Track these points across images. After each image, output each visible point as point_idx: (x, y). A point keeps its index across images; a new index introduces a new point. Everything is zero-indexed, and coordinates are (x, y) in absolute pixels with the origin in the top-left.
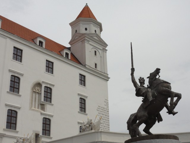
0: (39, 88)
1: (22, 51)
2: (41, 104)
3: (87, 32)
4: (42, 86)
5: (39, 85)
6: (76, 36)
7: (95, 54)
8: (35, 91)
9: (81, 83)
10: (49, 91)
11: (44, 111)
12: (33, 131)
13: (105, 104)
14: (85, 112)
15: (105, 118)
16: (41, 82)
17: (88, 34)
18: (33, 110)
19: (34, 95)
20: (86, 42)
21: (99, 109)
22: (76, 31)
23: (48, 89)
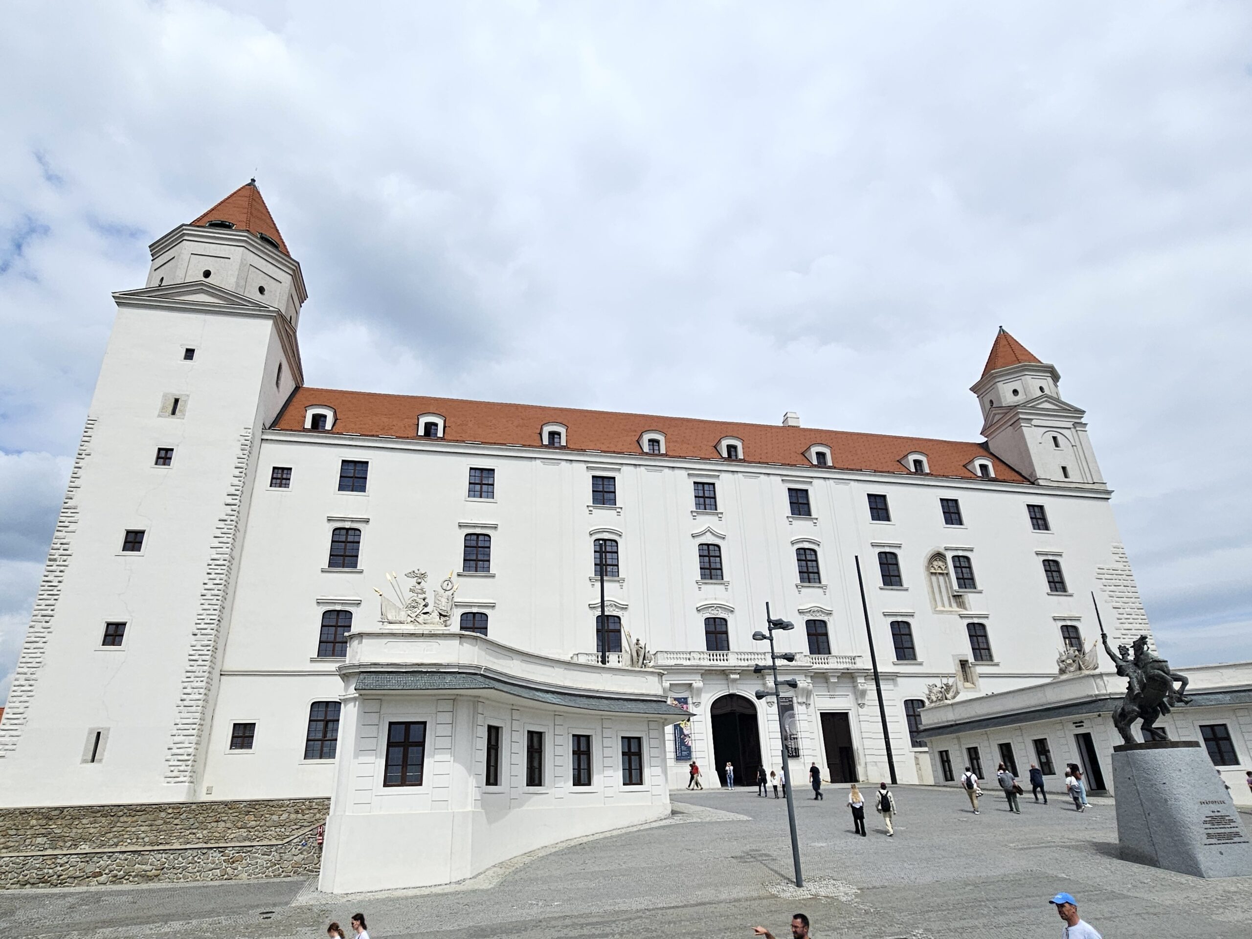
0: (940, 563)
1: (884, 497)
2: (954, 596)
3: (1021, 398)
4: (945, 557)
5: (939, 556)
6: (995, 414)
7: (1057, 445)
8: (934, 571)
9: (1036, 527)
10: (963, 565)
11: (965, 609)
12: (953, 655)
13: (1117, 557)
14: (1064, 590)
15: (1127, 593)
16: (942, 551)
17: (1024, 405)
18: (942, 612)
19: (934, 578)
20: (1022, 424)
21: (1100, 576)
22: (991, 402)
23: (961, 559)
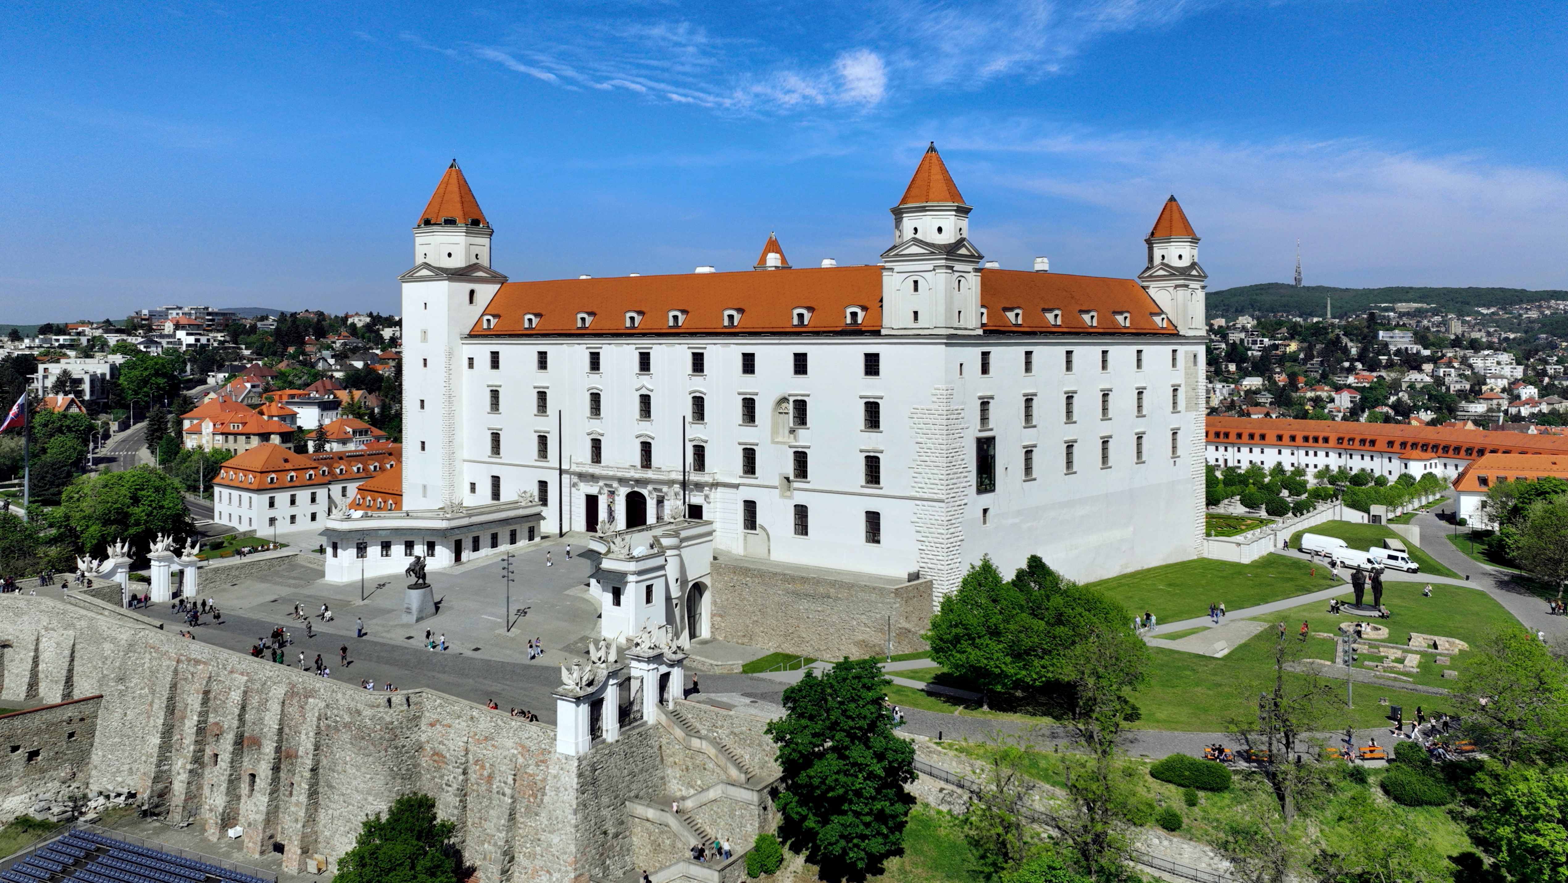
1: (754, 354)
2: (791, 431)
4: (789, 401)
5: (785, 400)
8: (781, 411)
9: (869, 372)
10: (801, 408)
11: (796, 440)
12: (780, 474)
14: (878, 426)
16: (787, 396)
18: (778, 443)
19: (780, 416)
21: (914, 415)
23: (801, 403)
